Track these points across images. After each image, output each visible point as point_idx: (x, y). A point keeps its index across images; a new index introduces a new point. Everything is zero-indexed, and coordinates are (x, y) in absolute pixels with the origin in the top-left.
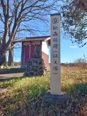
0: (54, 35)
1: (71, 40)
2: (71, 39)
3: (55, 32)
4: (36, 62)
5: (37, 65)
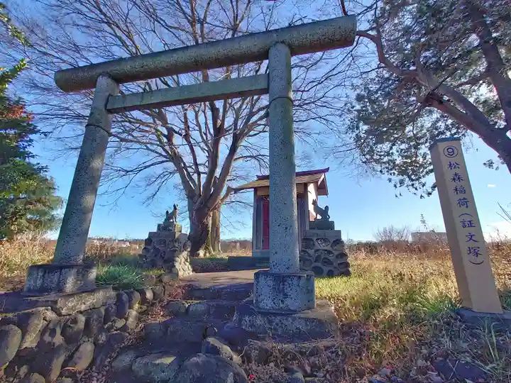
0: (454, 179)
1: (390, 180)
2: (390, 177)
3: (456, 175)
4: (325, 240)
5: (329, 248)
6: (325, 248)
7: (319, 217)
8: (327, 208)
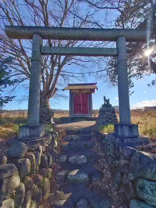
4: (109, 111)
5: (111, 114)
6: (109, 114)
7: (106, 103)
8: (109, 99)
